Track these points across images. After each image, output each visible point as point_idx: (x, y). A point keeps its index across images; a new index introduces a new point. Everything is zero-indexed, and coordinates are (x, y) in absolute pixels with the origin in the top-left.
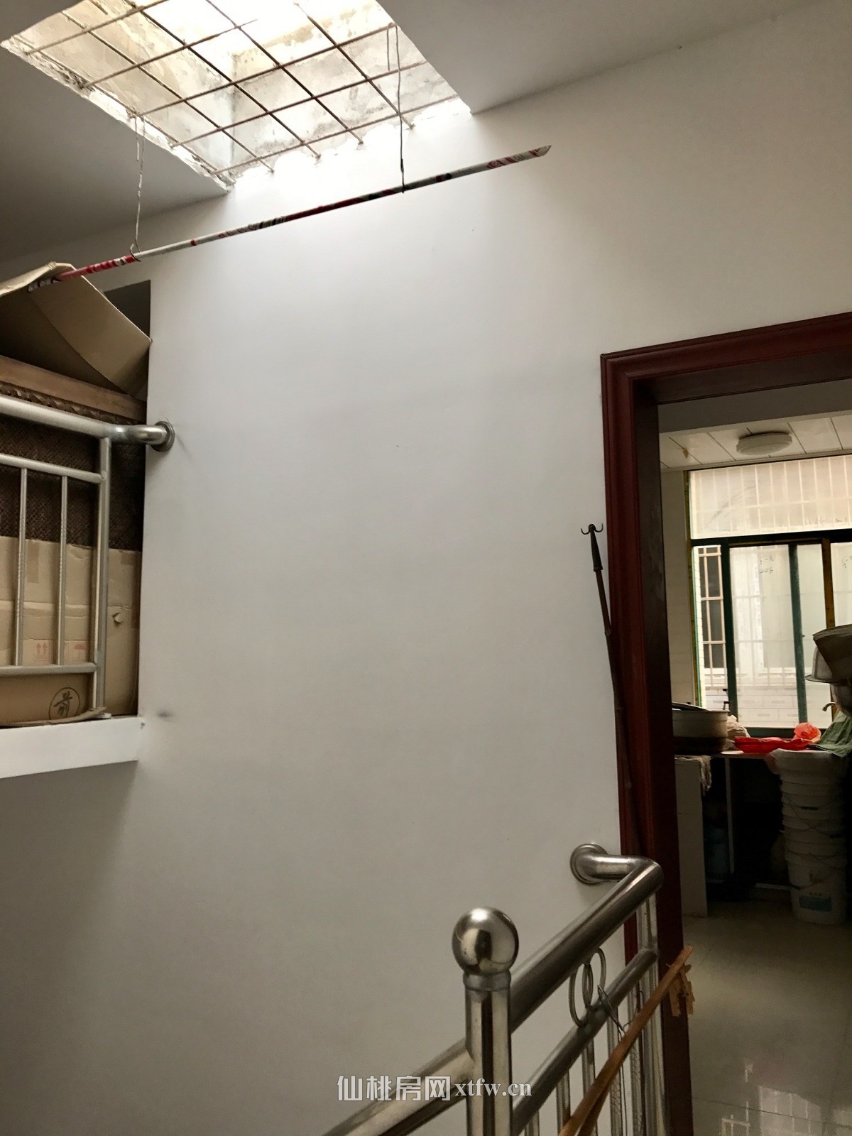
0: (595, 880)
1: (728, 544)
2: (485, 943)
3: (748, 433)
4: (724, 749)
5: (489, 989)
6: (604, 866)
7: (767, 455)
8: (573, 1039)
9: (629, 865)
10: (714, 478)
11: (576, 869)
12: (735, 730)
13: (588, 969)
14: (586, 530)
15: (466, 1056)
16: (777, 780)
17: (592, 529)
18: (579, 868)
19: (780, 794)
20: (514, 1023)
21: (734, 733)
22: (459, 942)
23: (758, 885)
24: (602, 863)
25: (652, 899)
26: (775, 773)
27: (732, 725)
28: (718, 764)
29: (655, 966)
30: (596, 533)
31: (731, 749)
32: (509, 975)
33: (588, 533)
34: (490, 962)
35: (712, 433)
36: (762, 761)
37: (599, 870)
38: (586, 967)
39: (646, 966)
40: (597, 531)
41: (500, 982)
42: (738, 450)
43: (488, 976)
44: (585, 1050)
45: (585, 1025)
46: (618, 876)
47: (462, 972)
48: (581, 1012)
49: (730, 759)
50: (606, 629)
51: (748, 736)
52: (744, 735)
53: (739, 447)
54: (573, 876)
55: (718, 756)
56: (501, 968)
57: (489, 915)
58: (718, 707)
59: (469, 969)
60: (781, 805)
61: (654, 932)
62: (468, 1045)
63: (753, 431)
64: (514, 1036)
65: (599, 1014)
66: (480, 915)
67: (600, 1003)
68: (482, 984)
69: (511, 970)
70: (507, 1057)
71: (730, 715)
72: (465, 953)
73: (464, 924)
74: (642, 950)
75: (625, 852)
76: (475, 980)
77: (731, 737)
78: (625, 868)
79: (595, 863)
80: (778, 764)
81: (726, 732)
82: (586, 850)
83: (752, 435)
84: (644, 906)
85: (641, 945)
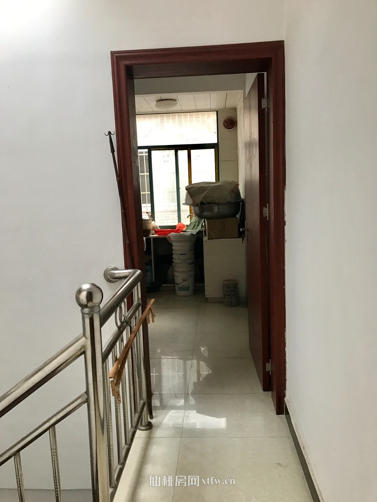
0: (115, 280)
1: (150, 149)
2: (90, 296)
3: (160, 99)
4: (151, 234)
5: (92, 313)
6: (119, 274)
7: (167, 110)
8: (117, 333)
9: (129, 272)
10: (147, 118)
11: (107, 277)
12: (155, 227)
13: (121, 307)
14: (107, 134)
15: (84, 338)
16: (171, 245)
17: (110, 133)
18: (108, 276)
19: (172, 250)
20: (102, 324)
21: (154, 228)
22: (79, 297)
23: (164, 285)
24: (118, 273)
25: (139, 284)
26: (171, 242)
27: (153, 225)
28: (148, 240)
29: (140, 308)
30: (111, 135)
31: (153, 234)
32: (100, 307)
33: (108, 135)
34: (92, 303)
35: (146, 98)
36: (166, 238)
37: (117, 276)
38: (120, 307)
39: (137, 308)
40: (112, 134)
41: (96, 310)
42: (156, 106)
43: (92, 308)
44: (120, 338)
45: (121, 328)
46: (125, 277)
47: (80, 308)
48: (119, 324)
49: (153, 238)
50: (117, 178)
51: (159, 228)
52: (158, 228)
53: (156, 105)
54: (105, 280)
55: (148, 237)
56: (97, 305)
57: (91, 286)
58: (148, 218)
59: (83, 306)
60: (172, 254)
61: (140, 296)
62: (84, 335)
63: (163, 98)
64: (102, 328)
65: (125, 324)
66: (86, 287)
67: (125, 320)
68: (90, 311)
69: (100, 305)
70: (100, 337)
71: (152, 221)
72: (83, 300)
73: (80, 291)
74: (135, 303)
75: (126, 268)
76: (86, 310)
77: (153, 230)
78: (127, 274)
79: (115, 274)
80: (171, 239)
81: (151, 227)
82: (111, 269)
83: (162, 100)
84: (136, 287)
85: (135, 300)
